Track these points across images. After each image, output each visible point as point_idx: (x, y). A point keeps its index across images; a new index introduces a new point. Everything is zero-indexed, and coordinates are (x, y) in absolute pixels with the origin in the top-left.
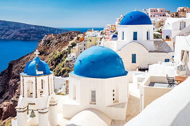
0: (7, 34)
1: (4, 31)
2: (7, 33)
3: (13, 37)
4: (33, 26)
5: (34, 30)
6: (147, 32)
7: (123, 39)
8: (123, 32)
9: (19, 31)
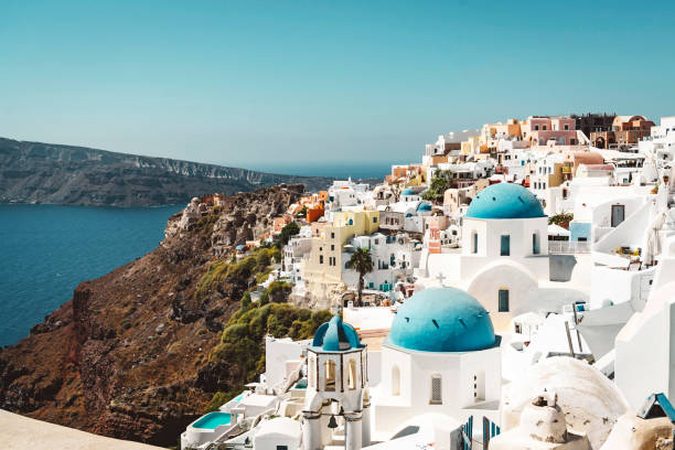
0: (46, 185)
1: (37, 177)
2: (48, 183)
3: (66, 198)
4: (132, 157)
5: (139, 171)
6: (534, 236)
7: (476, 251)
8: (476, 236)
9: (87, 176)
